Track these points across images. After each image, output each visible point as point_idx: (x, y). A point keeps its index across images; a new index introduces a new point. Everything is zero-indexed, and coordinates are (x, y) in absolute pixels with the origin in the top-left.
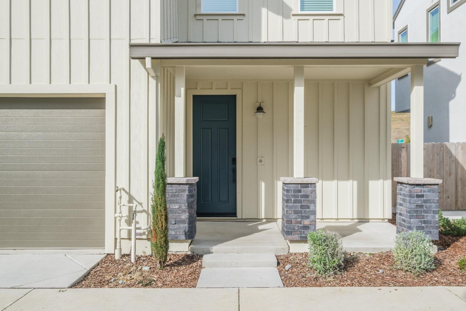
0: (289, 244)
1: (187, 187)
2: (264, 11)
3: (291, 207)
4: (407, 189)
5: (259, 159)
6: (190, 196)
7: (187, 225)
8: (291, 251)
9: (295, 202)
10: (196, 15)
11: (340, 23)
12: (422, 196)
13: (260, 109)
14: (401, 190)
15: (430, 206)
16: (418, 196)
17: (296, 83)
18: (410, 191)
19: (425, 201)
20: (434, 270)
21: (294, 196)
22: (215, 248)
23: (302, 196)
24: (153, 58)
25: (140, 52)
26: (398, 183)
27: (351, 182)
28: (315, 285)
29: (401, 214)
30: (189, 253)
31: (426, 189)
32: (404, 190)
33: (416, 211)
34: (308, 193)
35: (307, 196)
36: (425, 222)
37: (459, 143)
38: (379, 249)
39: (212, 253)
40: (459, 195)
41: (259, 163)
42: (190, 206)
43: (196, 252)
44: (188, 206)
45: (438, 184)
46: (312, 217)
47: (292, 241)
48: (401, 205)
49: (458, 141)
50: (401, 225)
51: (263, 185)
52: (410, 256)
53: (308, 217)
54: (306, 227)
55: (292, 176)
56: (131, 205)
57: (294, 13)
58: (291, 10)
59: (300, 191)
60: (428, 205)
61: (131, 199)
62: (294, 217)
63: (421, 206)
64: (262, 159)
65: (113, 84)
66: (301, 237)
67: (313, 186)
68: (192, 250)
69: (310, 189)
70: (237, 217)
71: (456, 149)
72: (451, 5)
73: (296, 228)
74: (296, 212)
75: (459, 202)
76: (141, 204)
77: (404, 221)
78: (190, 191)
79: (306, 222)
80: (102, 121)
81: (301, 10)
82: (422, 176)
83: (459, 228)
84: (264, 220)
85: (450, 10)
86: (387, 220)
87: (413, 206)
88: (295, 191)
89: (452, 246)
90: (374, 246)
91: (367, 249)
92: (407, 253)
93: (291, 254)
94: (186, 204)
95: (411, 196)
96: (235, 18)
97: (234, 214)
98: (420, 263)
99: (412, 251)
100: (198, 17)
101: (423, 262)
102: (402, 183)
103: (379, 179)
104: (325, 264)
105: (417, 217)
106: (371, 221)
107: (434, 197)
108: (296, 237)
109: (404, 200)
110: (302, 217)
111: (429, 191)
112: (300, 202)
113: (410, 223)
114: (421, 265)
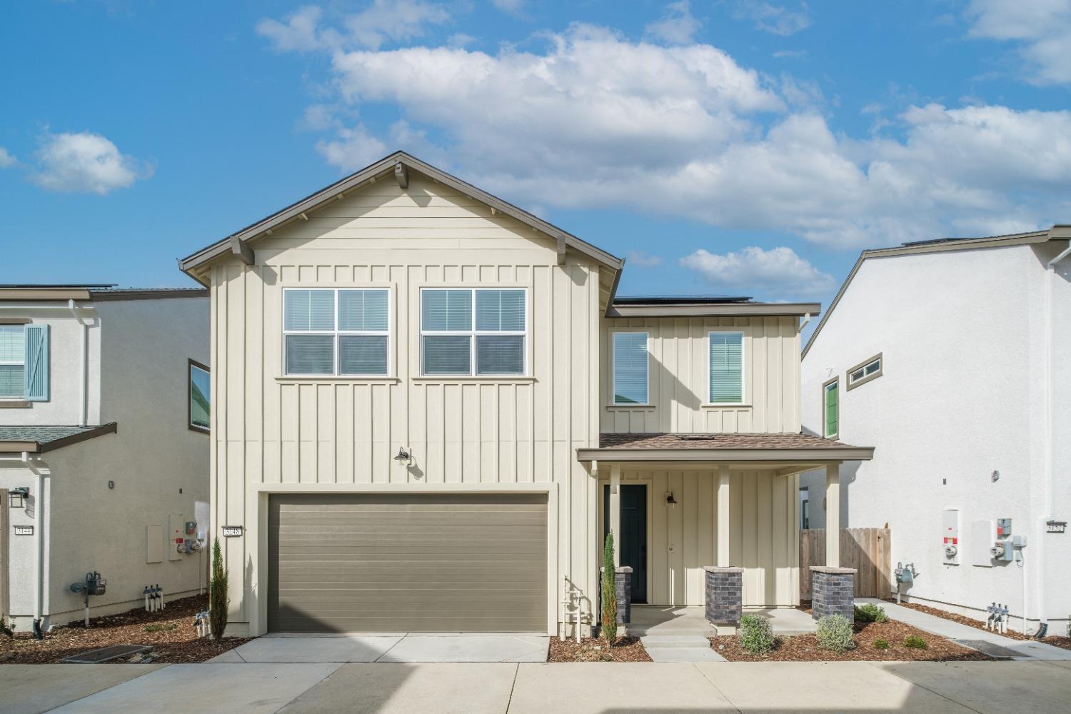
0: (716, 627)
1: (624, 575)
2: (674, 403)
3: (719, 594)
4: (825, 578)
5: (669, 547)
6: (626, 585)
7: (624, 610)
8: (718, 634)
9: (723, 589)
10: (607, 407)
11: (749, 414)
12: (839, 584)
13: (670, 499)
14: (818, 578)
15: (847, 593)
16: (835, 584)
17: (722, 480)
18: (828, 580)
19: (842, 589)
20: (853, 649)
21: (722, 584)
22: (649, 631)
23: (730, 584)
24: (598, 461)
25: (586, 457)
26: (814, 571)
27: (759, 569)
28: (752, 660)
29: (817, 601)
30: (625, 635)
31: (842, 578)
32: (821, 579)
33: (833, 598)
34: (735, 581)
35: (734, 584)
36: (841, 608)
37: (861, 529)
38: (798, 632)
39: (646, 635)
40: (862, 581)
41: (669, 551)
42: (626, 593)
43: (632, 635)
44: (625, 593)
45: (853, 574)
46: (739, 603)
47: (719, 625)
48: (817, 592)
49: (855, 527)
50: (817, 610)
51: (672, 573)
52: (833, 636)
53: (735, 603)
54: (733, 612)
55: (716, 565)
56: (572, 592)
57: (703, 404)
58: (700, 402)
59: (727, 580)
60: (844, 592)
61: (572, 587)
62: (722, 603)
63: (838, 593)
64: (673, 547)
65: (556, 481)
66: (729, 621)
67: (739, 575)
68: (628, 633)
69: (736, 577)
70: (647, 603)
71: (859, 535)
72: (851, 383)
73: (724, 613)
74: (724, 599)
75: (862, 589)
76: (581, 591)
77: (821, 606)
78: (626, 579)
79: (733, 607)
80: (544, 515)
81: (710, 402)
82: (838, 566)
83: (867, 614)
84: (674, 607)
85: (850, 388)
86: (794, 607)
87: (831, 593)
88: (722, 579)
89: (864, 630)
90: (794, 630)
91: (788, 632)
92: (831, 634)
93: (719, 637)
94: (624, 591)
95: (829, 584)
96: (646, 410)
97: (645, 601)
98: (842, 643)
99: (835, 632)
100: (610, 409)
101: (845, 642)
102: (818, 572)
103: (786, 566)
104: (759, 643)
105: (834, 603)
106: (779, 607)
107: (850, 585)
108: (724, 621)
109: (821, 588)
110: (730, 603)
111: (845, 580)
112: (727, 589)
113: (827, 608)
114: (844, 645)
